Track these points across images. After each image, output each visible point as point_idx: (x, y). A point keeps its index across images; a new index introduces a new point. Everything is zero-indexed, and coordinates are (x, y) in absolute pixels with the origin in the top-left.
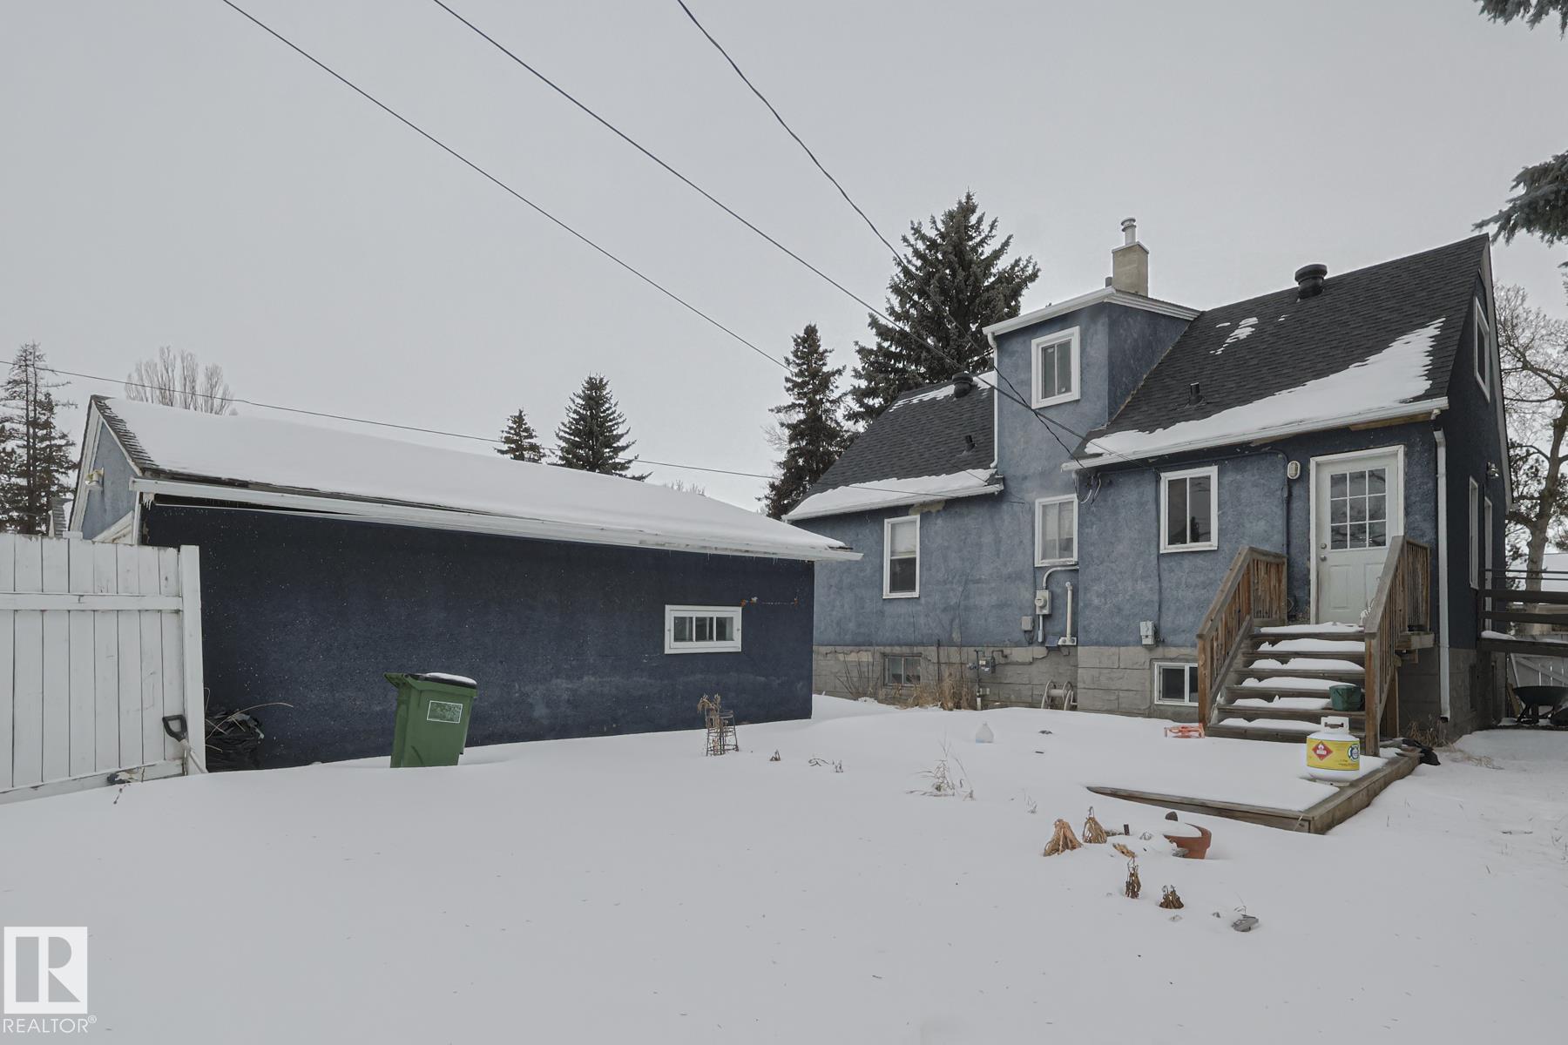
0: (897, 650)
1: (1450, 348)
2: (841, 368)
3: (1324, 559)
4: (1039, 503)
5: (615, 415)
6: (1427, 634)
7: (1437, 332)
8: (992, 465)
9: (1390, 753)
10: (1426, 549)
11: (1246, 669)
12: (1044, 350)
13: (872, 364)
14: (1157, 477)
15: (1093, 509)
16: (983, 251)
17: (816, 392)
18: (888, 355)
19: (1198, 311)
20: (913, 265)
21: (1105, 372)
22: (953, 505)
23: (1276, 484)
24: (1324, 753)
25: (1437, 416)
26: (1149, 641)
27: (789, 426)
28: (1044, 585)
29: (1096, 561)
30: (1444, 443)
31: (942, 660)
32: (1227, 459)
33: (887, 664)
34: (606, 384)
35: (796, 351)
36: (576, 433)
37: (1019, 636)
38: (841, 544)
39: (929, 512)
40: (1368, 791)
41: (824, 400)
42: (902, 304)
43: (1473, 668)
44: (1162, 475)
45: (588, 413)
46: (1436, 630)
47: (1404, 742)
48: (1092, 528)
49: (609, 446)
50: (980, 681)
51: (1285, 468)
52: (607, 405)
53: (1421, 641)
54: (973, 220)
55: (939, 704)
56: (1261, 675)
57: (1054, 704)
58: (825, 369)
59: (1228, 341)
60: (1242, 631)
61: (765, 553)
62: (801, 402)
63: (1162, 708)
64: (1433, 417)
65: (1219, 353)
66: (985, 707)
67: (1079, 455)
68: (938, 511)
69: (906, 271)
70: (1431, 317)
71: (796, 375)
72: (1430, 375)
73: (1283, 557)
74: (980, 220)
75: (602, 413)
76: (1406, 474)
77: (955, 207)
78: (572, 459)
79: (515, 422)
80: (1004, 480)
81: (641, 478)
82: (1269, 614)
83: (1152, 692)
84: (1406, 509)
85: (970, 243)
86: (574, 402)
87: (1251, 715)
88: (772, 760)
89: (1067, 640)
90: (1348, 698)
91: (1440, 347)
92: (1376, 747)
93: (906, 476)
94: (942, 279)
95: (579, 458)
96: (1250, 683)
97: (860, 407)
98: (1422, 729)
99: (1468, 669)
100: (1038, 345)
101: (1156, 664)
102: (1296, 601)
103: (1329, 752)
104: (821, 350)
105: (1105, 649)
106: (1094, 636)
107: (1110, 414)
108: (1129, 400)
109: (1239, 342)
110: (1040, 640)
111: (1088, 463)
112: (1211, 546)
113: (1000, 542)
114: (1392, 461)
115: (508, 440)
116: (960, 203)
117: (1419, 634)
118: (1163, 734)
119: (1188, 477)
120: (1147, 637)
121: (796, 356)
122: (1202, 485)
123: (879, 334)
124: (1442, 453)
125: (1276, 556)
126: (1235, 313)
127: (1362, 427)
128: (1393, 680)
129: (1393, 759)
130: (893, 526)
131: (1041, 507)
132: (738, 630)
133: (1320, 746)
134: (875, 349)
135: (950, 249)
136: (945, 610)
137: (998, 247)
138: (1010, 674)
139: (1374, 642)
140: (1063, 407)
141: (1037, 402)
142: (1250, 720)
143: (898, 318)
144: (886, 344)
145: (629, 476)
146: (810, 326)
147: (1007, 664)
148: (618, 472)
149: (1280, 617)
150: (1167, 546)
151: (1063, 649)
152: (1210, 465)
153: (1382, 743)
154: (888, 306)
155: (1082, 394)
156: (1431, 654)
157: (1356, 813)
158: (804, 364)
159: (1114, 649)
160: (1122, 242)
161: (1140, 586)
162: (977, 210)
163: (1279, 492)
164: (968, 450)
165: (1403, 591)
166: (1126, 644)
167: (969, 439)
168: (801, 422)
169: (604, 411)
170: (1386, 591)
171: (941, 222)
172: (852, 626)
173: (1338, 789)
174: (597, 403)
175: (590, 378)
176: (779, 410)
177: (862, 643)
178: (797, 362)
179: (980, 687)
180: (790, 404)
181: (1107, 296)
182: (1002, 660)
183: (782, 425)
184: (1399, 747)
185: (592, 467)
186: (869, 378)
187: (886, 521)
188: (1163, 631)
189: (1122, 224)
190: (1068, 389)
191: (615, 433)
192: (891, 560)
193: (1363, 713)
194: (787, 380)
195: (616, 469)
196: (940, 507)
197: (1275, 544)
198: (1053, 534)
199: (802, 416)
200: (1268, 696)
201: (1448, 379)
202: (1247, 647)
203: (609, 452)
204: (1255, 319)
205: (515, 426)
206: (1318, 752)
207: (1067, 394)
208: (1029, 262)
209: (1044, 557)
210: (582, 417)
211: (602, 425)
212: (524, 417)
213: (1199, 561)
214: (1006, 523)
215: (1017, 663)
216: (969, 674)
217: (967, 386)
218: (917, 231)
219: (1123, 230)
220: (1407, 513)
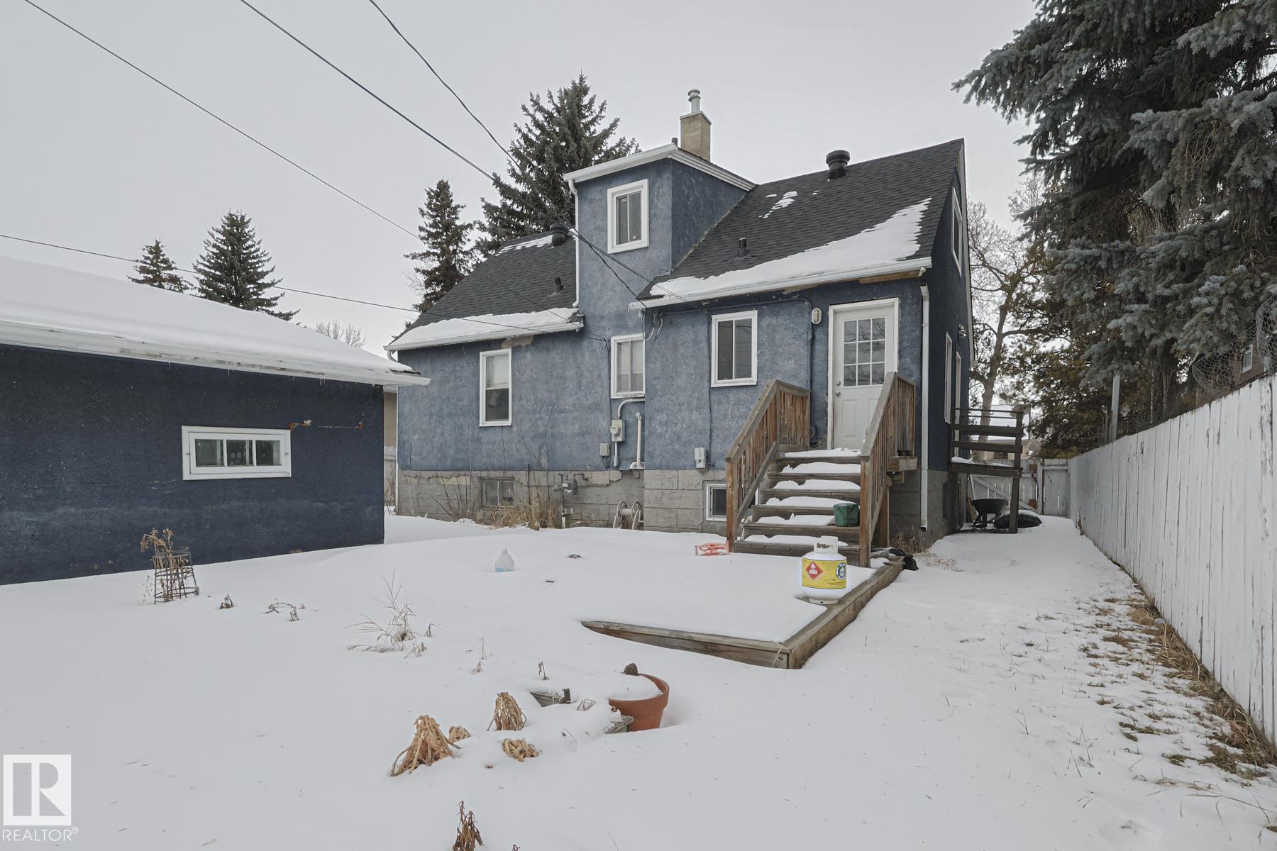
0: (493, 474)
1: (934, 220)
2: (472, 223)
3: (838, 395)
4: (615, 340)
5: (259, 253)
6: (912, 458)
7: (925, 208)
8: (574, 304)
9: (878, 563)
10: (913, 386)
11: (770, 490)
12: (619, 199)
13: (495, 219)
14: (709, 318)
15: (656, 346)
16: (595, 130)
17: (449, 242)
18: (512, 213)
19: (753, 184)
20: (534, 134)
21: (669, 223)
22: (542, 339)
23: (803, 328)
24: (815, 572)
25: (924, 274)
26: (701, 465)
27: (424, 272)
28: (619, 415)
29: (659, 393)
30: (928, 298)
31: (532, 483)
32: (765, 305)
33: (484, 487)
34: (248, 222)
35: (430, 204)
36: (217, 267)
37: (599, 462)
38: (408, 368)
39: (520, 346)
40: (855, 604)
41: (458, 251)
42: (522, 168)
43: (945, 486)
44: (714, 317)
45: (230, 249)
46: (918, 455)
47: (891, 551)
48: (655, 363)
49: (253, 282)
50: (565, 503)
51: (810, 314)
52: (250, 243)
53: (907, 464)
54: (586, 100)
55: (527, 523)
56: (782, 495)
57: (625, 523)
58: (458, 223)
59: (774, 208)
60: (769, 454)
61: (308, 372)
62: (435, 251)
63: (711, 523)
64: (920, 274)
65: (766, 217)
66: (568, 526)
67: (645, 295)
68: (527, 346)
69: (525, 137)
70: (922, 197)
71: (431, 226)
72: (920, 240)
73: (808, 392)
74: (592, 101)
75: (245, 249)
76: (900, 323)
77: (569, 86)
78: (212, 291)
79: (151, 253)
80: (584, 317)
81: (287, 317)
82: (793, 441)
83: (704, 509)
84: (899, 353)
85: (583, 121)
86: (213, 237)
87: (770, 531)
88: (222, 607)
89: (637, 465)
90: (848, 514)
91: (928, 219)
92: (868, 559)
93: (500, 313)
94: (556, 148)
95: (220, 292)
96: (773, 502)
97: (485, 257)
98: (907, 538)
99: (941, 488)
100: (613, 194)
101: (708, 486)
102: (817, 431)
103: (819, 571)
104: (453, 205)
105: (667, 473)
106: (657, 461)
107: (674, 262)
108: (692, 251)
109: (782, 209)
110: (615, 465)
111: (650, 304)
112: (752, 381)
113: (581, 375)
114: (889, 310)
115: (143, 270)
116: (574, 83)
117: (905, 458)
118: (694, 552)
119: (734, 320)
120: (700, 461)
121: (431, 209)
122: (745, 326)
123: (503, 193)
124: (926, 305)
125: (801, 390)
126: (780, 187)
127: (868, 281)
128: (885, 497)
129: (882, 568)
130: (489, 359)
131: (616, 344)
132: (286, 454)
133: (813, 566)
134: (500, 207)
135: (564, 122)
136: (533, 438)
137: (607, 127)
138: (591, 495)
139: (868, 464)
140: (634, 252)
141: (613, 247)
142: (769, 536)
143: (519, 180)
144: (509, 202)
145: (276, 312)
146: (442, 181)
147: (588, 486)
148: (264, 308)
149: (804, 444)
150: (718, 381)
151: (634, 473)
152: (752, 310)
153: (875, 553)
154: (510, 167)
155: (650, 241)
156: (913, 475)
157: (842, 629)
158: (438, 216)
159: (674, 473)
160: (688, 110)
161: (695, 415)
162: (589, 92)
163: (805, 335)
164: (557, 292)
165: (894, 420)
166: (684, 468)
167: (558, 281)
168: (436, 269)
169: (247, 248)
170: (879, 419)
171: (558, 99)
172: (451, 452)
173: (825, 609)
174: (239, 240)
175: (230, 215)
176: (414, 257)
177: (458, 469)
178: (431, 213)
179: (565, 507)
180: (425, 252)
181: (670, 153)
182: (584, 483)
183: (418, 270)
184: (887, 557)
185: (236, 302)
186: (493, 231)
187: (481, 353)
188: (713, 457)
189: (689, 94)
190: (639, 238)
191: (259, 270)
192: (487, 391)
193: (858, 528)
194: (421, 229)
195: (258, 304)
196: (529, 342)
197: (800, 381)
198: (626, 371)
199: (437, 264)
200: (785, 514)
201: (932, 243)
202: (772, 470)
203: (253, 288)
204: (796, 192)
205: (151, 256)
206: (811, 572)
207: (637, 242)
208: (632, 143)
209: (619, 390)
210: (222, 252)
211: (242, 262)
212: (162, 249)
213: (742, 395)
214: (587, 358)
215: (596, 486)
216: (556, 496)
217: (563, 236)
218: (536, 103)
219: (690, 100)
220: (900, 357)
